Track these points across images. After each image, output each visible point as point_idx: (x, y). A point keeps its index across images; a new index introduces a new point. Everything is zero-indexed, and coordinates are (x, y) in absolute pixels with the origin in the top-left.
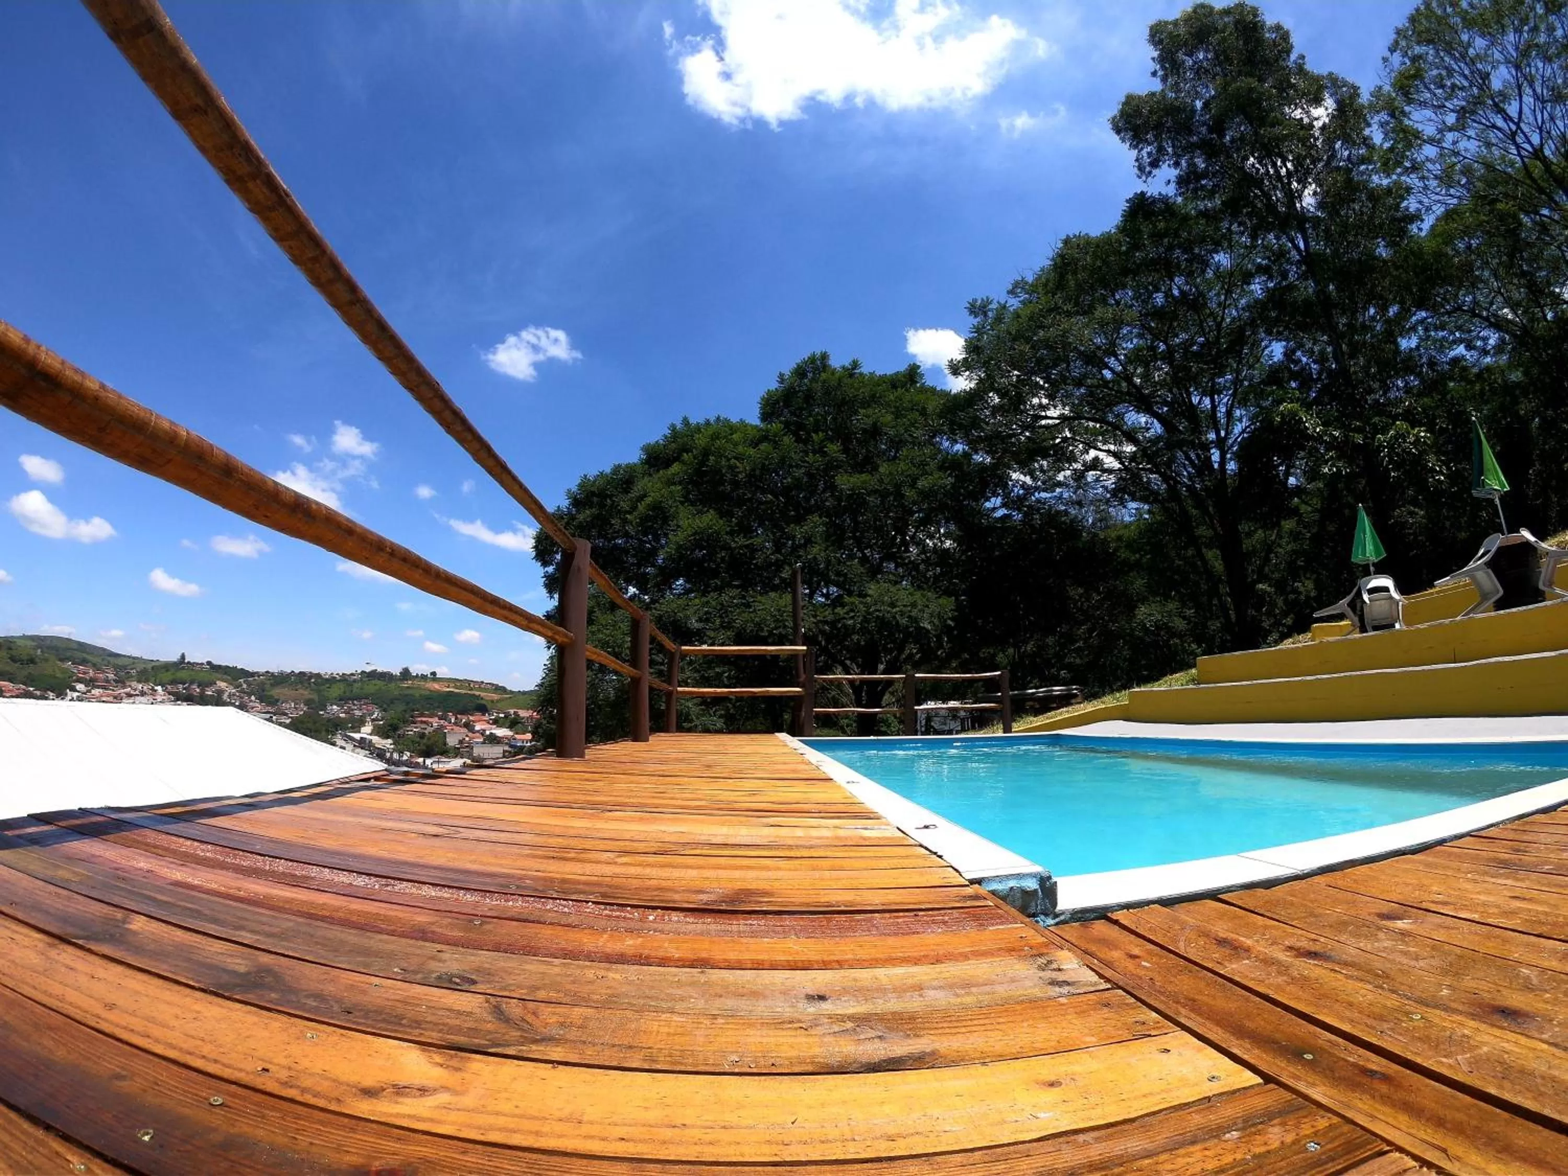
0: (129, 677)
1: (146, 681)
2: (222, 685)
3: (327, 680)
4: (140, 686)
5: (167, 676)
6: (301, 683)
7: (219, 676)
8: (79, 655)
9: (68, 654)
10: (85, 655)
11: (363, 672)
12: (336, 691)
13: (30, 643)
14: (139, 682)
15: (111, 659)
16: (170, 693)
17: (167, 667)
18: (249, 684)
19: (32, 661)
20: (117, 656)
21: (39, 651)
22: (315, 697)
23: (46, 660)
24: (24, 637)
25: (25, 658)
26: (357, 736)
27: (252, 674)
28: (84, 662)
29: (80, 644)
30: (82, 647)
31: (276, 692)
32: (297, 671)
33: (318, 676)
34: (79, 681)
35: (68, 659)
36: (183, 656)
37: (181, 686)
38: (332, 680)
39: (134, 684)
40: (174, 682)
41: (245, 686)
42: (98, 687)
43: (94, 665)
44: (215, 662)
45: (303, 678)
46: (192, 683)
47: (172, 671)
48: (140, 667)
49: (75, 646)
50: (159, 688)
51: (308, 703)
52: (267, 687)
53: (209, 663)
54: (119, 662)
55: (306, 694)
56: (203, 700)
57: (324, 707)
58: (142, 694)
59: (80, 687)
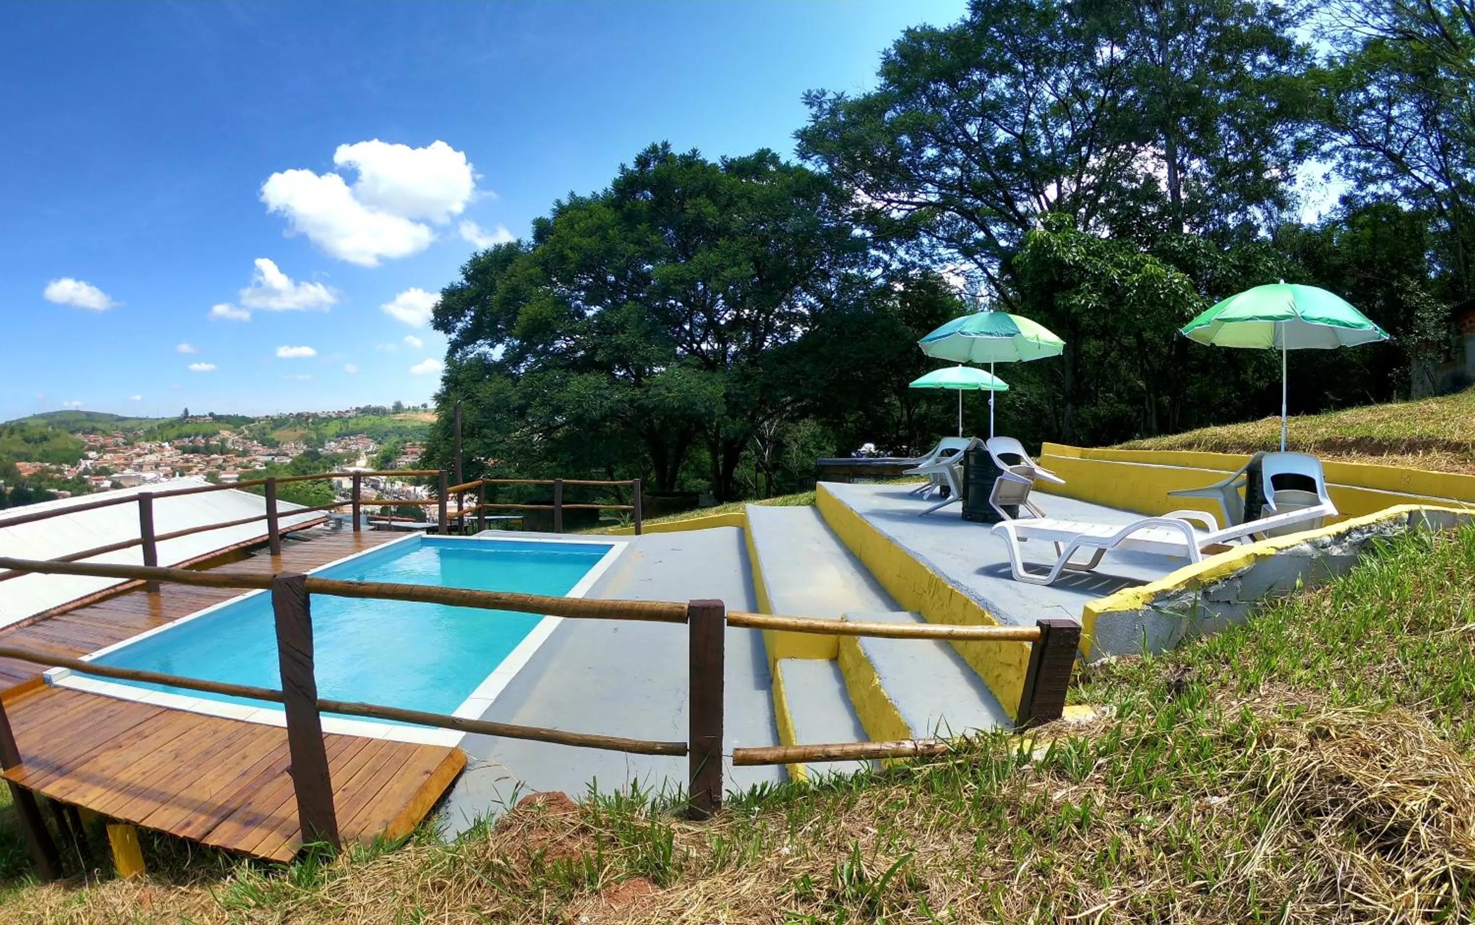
0: (137, 437)
1: (154, 439)
2: (225, 433)
3: (324, 419)
4: (148, 445)
5: (173, 433)
6: (300, 424)
7: (223, 425)
8: (88, 425)
9: (78, 426)
10: (95, 425)
11: (357, 409)
12: (333, 428)
13: (42, 422)
14: (147, 441)
15: (120, 424)
16: (176, 448)
17: (172, 423)
18: (251, 431)
19: (44, 438)
20: (124, 419)
21: (50, 429)
22: (313, 435)
23: (58, 435)
24: (35, 417)
25: (37, 436)
26: (352, 470)
27: (252, 421)
28: (93, 431)
29: (89, 414)
30: (90, 416)
31: (276, 435)
32: (295, 413)
33: (315, 416)
34: (91, 449)
35: (78, 430)
36: (186, 411)
37: (186, 440)
38: (328, 419)
39: (143, 444)
40: (180, 437)
41: (246, 432)
42: (109, 452)
43: (104, 432)
44: (217, 413)
45: (301, 419)
46: (197, 435)
47: (177, 426)
48: (147, 427)
49: (84, 417)
50: (166, 444)
51: (307, 441)
52: (268, 430)
53: (211, 415)
54: (127, 425)
55: (305, 433)
56: (208, 450)
57: (322, 445)
58: (151, 452)
59: (93, 454)
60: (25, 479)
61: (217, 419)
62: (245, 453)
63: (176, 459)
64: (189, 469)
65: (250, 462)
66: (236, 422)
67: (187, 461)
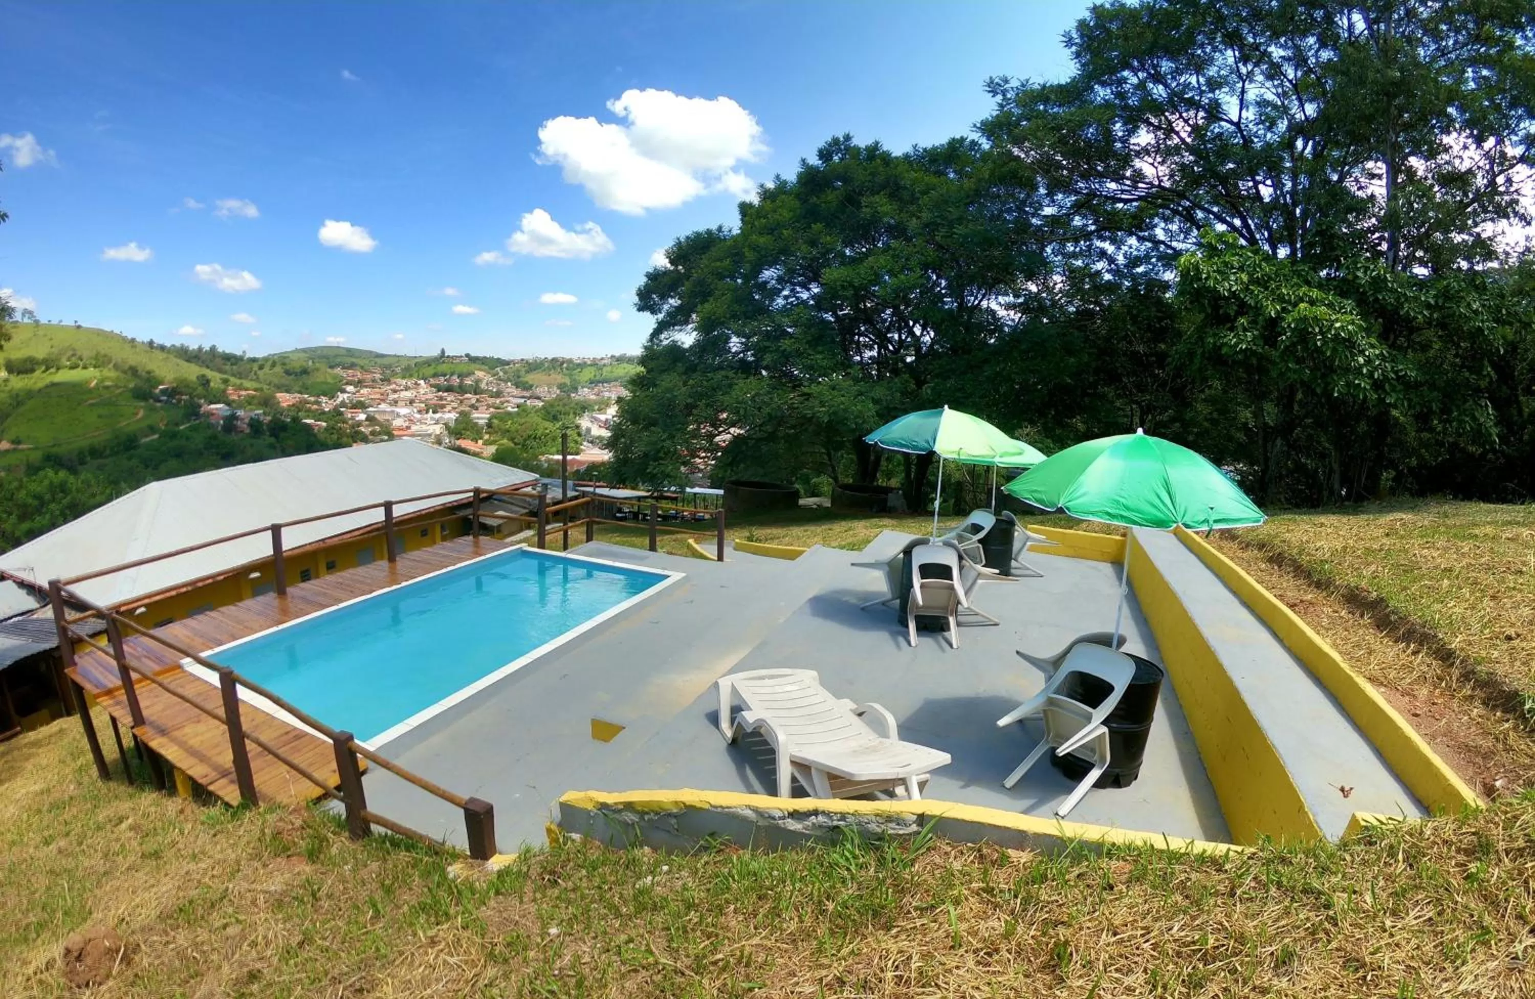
0: (394, 374)
1: (411, 376)
2: (480, 374)
3: (579, 365)
4: (404, 382)
5: (430, 371)
6: (554, 368)
7: (478, 366)
8: (349, 360)
9: (338, 360)
10: (354, 360)
11: (613, 357)
12: (588, 374)
13: (303, 355)
14: (404, 378)
15: (379, 360)
16: (431, 386)
17: (428, 362)
18: (505, 373)
19: (305, 372)
20: (383, 356)
21: (310, 363)
22: (567, 381)
23: (318, 370)
24: (297, 351)
25: (298, 370)
26: (602, 417)
27: (507, 363)
28: (352, 366)
29: (349, 350)
30: (350, 352)
31: (530, 378)
32: (550, 358)
33: (570, 361)
34: (349, 383)
35: (337, 365)
36: (443, 351)
37: (442, 379)
38: (582, 365)
39: (399, 381)
40: (435, 375)
41: (501, 374)
42: (366, 387)
43: (362, 367)
44: (473, 354)
45: (556, 364)
46: (452, 374)
47: (433, 366)
48: (404, 364)
49: (344, 352)
50: (422, 382)
51: (561, 387)
52: (523, 373)
53: (467, 355)
54: (386, 361)
55: (560, 378)
56: (462, 390)
57: (575, 389)
58: (407, 388)
59: (350, 388)
60: (283, 409)
61: (473, 360)
62: (498, 394)
63: (430, 396)
64: (443, 406)
65: (502, 403)
66: (491, 364)
67: (441, 398)
